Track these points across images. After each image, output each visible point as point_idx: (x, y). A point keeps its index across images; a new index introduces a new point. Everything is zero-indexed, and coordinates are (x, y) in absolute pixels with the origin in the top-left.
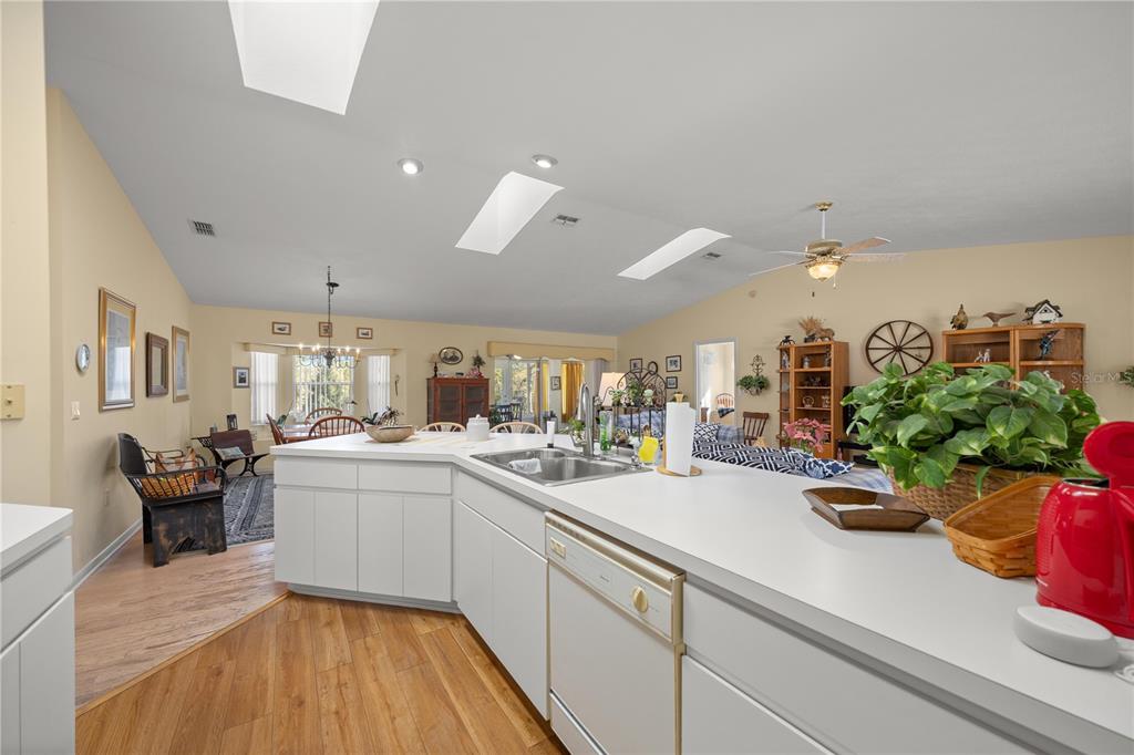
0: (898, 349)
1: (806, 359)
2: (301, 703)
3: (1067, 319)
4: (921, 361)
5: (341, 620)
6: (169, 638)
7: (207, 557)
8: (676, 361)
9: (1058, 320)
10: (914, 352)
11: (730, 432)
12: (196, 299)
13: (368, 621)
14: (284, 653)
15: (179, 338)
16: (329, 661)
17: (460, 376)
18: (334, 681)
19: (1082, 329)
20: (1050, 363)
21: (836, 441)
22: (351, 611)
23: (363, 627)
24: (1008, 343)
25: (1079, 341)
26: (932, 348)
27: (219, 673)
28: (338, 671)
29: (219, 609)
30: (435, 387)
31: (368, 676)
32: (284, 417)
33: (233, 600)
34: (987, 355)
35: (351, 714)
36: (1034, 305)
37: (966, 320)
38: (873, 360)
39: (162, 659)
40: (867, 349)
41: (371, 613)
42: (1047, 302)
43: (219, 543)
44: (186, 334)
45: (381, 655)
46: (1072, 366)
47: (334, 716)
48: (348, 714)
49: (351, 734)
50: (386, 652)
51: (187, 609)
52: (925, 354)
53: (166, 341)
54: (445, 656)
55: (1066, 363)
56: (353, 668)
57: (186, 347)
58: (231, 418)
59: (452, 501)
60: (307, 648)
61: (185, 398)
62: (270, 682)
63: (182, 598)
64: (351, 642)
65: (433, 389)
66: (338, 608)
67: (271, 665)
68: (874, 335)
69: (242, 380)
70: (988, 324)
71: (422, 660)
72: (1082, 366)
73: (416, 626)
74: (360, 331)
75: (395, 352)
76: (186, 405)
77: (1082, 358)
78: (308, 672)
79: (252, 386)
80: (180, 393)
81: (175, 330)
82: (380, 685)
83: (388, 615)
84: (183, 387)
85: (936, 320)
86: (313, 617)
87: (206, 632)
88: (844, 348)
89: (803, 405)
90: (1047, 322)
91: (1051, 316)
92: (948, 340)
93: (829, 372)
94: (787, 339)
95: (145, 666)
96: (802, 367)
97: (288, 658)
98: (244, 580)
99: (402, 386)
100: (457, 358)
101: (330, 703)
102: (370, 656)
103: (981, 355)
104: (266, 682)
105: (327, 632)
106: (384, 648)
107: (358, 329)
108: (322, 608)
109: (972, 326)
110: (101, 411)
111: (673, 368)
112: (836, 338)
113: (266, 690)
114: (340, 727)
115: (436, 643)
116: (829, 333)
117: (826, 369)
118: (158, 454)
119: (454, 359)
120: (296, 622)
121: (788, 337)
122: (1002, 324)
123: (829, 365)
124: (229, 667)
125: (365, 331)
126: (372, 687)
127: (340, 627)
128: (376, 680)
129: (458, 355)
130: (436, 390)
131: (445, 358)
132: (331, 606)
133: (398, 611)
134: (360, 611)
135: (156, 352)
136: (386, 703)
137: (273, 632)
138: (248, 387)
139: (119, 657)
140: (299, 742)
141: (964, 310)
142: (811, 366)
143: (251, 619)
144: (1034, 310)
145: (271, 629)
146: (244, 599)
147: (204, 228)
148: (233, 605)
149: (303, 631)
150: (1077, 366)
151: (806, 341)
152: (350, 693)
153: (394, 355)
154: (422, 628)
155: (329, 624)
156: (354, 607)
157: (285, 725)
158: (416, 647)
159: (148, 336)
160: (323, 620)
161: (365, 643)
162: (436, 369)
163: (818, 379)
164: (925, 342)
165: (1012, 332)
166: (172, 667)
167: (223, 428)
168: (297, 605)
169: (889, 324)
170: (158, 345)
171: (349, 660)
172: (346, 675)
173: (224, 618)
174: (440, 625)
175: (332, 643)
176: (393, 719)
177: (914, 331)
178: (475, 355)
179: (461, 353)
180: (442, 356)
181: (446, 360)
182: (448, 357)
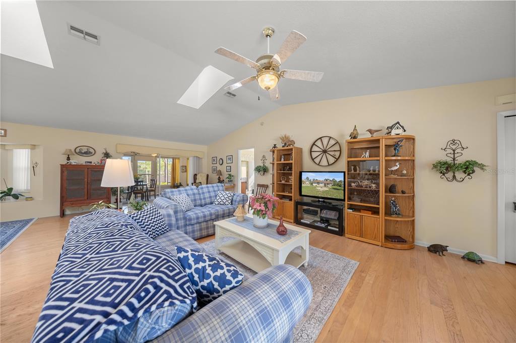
0: (325, 152)
1: (283, 157)
3: (407, 133)
4: (336, 158)
8: (231, 158)
9: (404, 134)
10: (332, 153)
11: (238, 198)
17: (88, 164)
19: (414, 139)
20: (399, 158)
21: (295, 201)
24: (379, 147)
25: (412, 146)
26: (340, 151)
30: (62, 169)
34: (368, 153)
36: (391, 126)
37: (357, 134)
38: (314, 157)
40: (311, 152)
42: (398, 123)
46: (409, 160)
52: (337, 154)
55: (407, 158)
68: (314, 144)
70: (368, 136)
72: (414, 160)
77: (414, 156)
85: (342, 136)
88: (300, 151)
89: (281, 182)
90: (398, 134)
91: (400, 131)
92: (348, 146)
93: (292, 163)
94: (275, 146)
96: (281, 161)
99: (39, 169)
100: (90, 153)
103: (365, 154)
109: (360, 138)
111: (229, 162)
112: (296, 145)
116: (293, 142)
117: (291, 162)
119: (87, 153)
121: (275, 145)
122: (376, 136)
123: (292, 160)
129: (92, 150)
130: (63, 172)
141: (357, 128)
142: (284, 160)
144: (391, 128)
150: (411, 160)
151: (283, 147)
153: (34, 149)
162: (69, 159)
163: (288, 167)
164: (337, 148)
165: (381, 140)
169: (320, 138)
177: (332, 142)
178: (105, 152)
179: (95, 150)
180: (78, 150)
181: (81, 153)
182: (83, 152)
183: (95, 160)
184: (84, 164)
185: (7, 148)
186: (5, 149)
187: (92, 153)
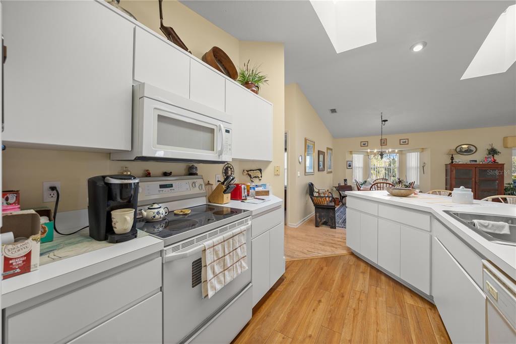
2: (343, 297)
5: (369, 274)
6: (313, 251)
7: (330, 229)
12: (335, 136)
13: (381, 281)
14: (343, 275)
15: (329, 151)
16: (358, 288)
17: (474, 163)
18: (357, 296)
22: (374, 272)
23: (377, 281)
27: (322, 269)
28: (361, 293)
29: (328, 248)
30: (451, 169)
31: (372, 305)
32: (366, 182)
33: (333, 247)
35: (359, 315)
39: (309, 256)
41: (383, 278)
43: (334, 225)
44: (331, 149)
45: (382, 299)
47: (353, 310)
48: (358, 313)
49: (357, 322)
50: (384, 299)
51: (320, 244)
53: (324, 153)
54: (418, 322)
56: (367, 297)
57: (331, 154)
58: (345, 180)
59: (431, 237)
60: (352, 277)
61: (331, 172)
62: (335, 282)
63: (319, 239)
64: (370, 285)
65: (449, 170)
66: (369, 269)
67: (337, 276)
69: (350, 166)
71: (403, 315)
73: (405, 297)
74: (401, 141)
75: (423, 150)
76: (331, 175)
78: (349, 287)
79: (353, 168)
80: (329, 170)
81: (328, 149)
82: (377, 312)
83: (391, 283)
84: (330, 168)
86: (358, 266)
87: (322, 254)
95: (305, 256)
97: (344, 277)
98: (338, 241)
99: (428, 169)
100: (471, 151)
101: (353, 304)
102: (376, 296)
104: (334, 281)
105: (361, 276)
106: (384, 297)
107: (400, 140)
108: (362, 265)
110: (305, 175)
113: (333, 284)
114: (354, 317)
115: (415, 312)
118: (319, 190)
119: (469, 151)
120: (351, 265)
124: (325, 269)
125: (404, 141)
126: (373, 310)
127: (367, 276)
128: (375, 308)
129: (473, 148)
130: (452, 171)
131: (461, 151)
132: (366, 266)
133: (398, 284)
134: (378, 274)
135: (321, 157)
136: (377, 321)
137: (342, 264)
138: (352, 168)
139: (301, 250)
140: (337, 310)
143: (336, 256)
145: (341, 263)
146: (336, 248)
147: (333, 111)
148: (333, 248)
149: (352, 270)
152: (362, 306)
153: (422, 152)
154: (409, 300)
155: (363, 273)
156: (376, 272)
157: (335, 300)
158: (402, 307)
159: (319, 151)
160: (361, 270)
161: (376, 290)
162: (452, 158)
166: (311, 260)
167: (342, 184)
168: (353, 259)
170: (322, 154)
171: (366, 292)
172: (363, 297)
173: (328, 252)
174: (421, 304)
175: (362, 282)
176: (378, 331)
178: (490, 148)
179: (476, 147)
180: (458, 150)
181: (461, 152)
182: (463, 151)
183: (479, 157)
184: (469, 163)
185: (403, 152)
186: (402, 154)
187: (472, 151)
